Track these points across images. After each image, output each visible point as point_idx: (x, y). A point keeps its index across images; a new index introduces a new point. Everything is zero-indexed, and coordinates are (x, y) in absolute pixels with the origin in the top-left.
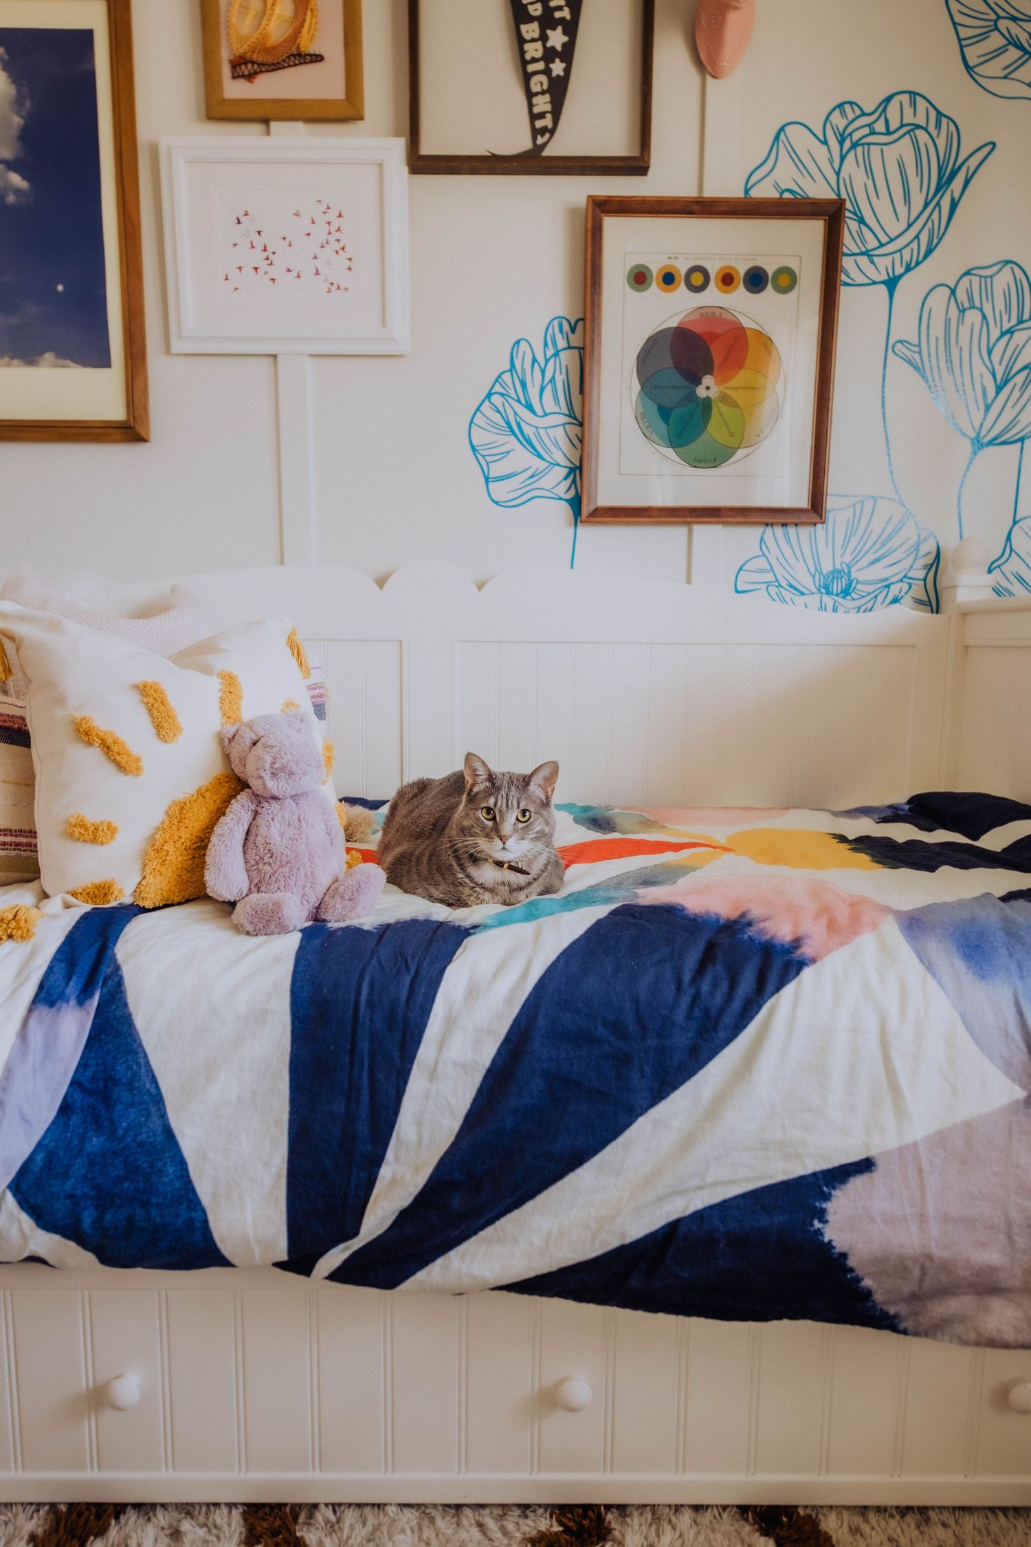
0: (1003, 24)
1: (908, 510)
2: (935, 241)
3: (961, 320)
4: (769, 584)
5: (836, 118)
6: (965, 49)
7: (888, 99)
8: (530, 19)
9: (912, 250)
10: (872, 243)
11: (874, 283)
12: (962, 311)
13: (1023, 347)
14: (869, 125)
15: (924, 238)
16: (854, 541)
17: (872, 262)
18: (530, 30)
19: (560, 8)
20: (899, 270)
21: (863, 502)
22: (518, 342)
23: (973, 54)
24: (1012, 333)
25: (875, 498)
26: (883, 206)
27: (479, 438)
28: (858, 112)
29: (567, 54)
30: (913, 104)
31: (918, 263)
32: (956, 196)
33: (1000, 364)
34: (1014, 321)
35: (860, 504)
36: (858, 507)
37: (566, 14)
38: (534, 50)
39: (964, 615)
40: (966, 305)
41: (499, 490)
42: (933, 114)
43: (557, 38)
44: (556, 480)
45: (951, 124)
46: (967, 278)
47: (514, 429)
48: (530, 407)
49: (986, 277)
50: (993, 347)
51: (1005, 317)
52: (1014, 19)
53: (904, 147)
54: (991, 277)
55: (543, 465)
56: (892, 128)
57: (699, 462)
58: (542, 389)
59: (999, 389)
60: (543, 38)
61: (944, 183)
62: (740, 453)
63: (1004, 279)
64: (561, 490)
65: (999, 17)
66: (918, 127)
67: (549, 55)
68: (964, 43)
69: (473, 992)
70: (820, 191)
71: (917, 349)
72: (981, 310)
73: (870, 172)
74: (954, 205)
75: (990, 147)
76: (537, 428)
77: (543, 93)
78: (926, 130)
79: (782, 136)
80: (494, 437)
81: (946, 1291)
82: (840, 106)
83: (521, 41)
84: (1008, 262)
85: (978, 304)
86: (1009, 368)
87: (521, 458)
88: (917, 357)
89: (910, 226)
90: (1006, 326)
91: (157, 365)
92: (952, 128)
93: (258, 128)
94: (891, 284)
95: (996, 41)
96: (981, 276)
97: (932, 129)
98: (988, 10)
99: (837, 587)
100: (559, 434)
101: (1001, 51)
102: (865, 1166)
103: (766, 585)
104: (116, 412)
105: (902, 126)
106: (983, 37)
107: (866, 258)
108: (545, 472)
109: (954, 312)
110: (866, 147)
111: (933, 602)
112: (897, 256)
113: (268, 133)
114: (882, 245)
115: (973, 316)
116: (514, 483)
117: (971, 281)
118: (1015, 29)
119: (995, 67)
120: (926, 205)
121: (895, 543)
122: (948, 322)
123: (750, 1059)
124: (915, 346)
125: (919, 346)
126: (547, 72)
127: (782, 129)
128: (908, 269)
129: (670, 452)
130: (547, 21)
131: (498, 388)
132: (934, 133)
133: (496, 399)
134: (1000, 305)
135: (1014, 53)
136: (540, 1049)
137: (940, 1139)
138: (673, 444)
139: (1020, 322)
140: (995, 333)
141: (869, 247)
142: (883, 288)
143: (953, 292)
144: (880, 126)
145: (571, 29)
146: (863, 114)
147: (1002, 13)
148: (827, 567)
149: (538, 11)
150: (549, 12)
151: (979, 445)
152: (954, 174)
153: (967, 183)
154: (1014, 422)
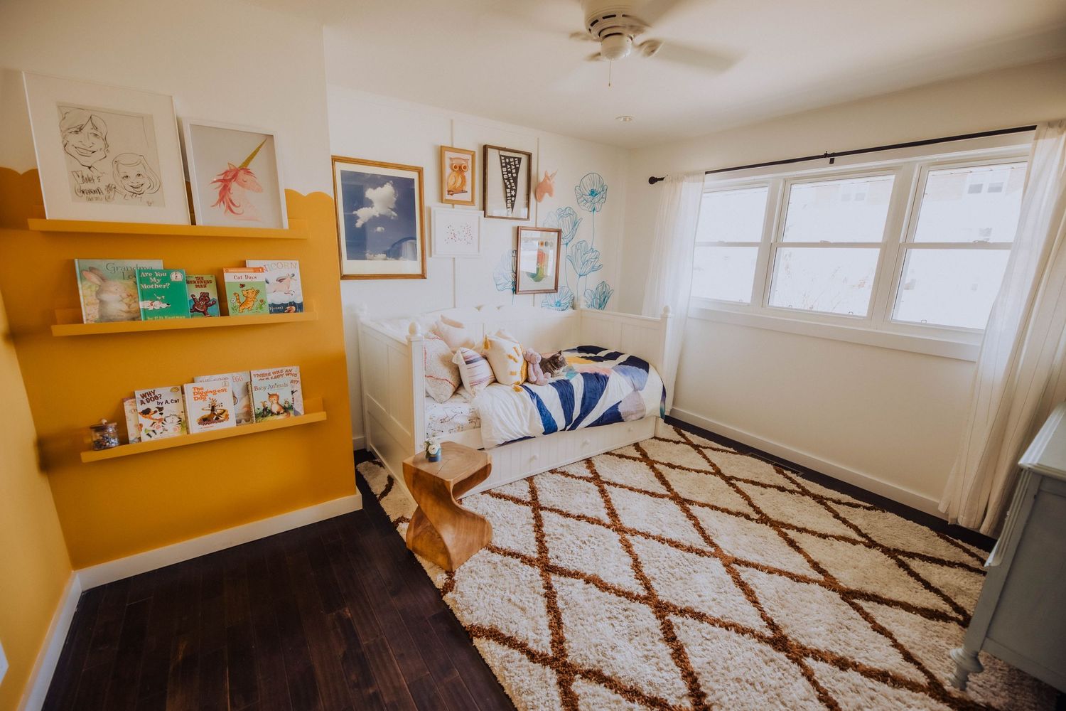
1: (570, 289)
2: (574, 236)
3: (577, 252)
5: (558, 212)
7: (566, 208)
8: (508, 188)
9: (570, 238)
11: (564, 244)
13: (586, 257)
14: (563, 213)
15: (572, 235)
16: (561, 295)
17: (564, 240)
18: (508, 191)
20: (568, 242)
22: (503, 255)
23: (579, 201)
25: (564, 287)
26: (566, 229)
27: (495, 276)
29: (515, 196)
30: (570, 210)
31: (571, 240)
32: (577, 228)
36: (562, 289)
37: (514, 188)
38: (509, 195)
39: (582, 310)
40: (578, 249)
41: (499, 287)
42: (573, 212)
43: (513, 193)
44: (510, 285)
46: (578, 244)
47: (502, 274)
48: (505, 269)
49: (581, 243)
50: (582, 257)
51: (584, 252)
52: (585, 195)
53: (569, 218)
56: (567, 214)
57: (537, 282)
58: (507, 265)
59: (583, 265)
60: (511, 193)
61: (574, 226)
62: (544, 279)
63: (583, 244)
64: (511, 287)
65: (583, 195)
66: (571, 214)
67: (512, 196)
68: (578, 199)
69: (577, 388)
70: (556, 227)
73: (564, 223)
74: (576, 230)
75: (582, 219)
76: (506, 274)
77: (510, 203)
79: (549, 216)
81: (628, 416)
82: (559, 209)
83: (506, 193)
84: (584, 241)
85: (580, 249)
86: (584, 261)
87: (503, 280)
88: (571, 259)
89: (570, 233)
91: (428, 259)
92: (576, 215)
93: (451, 205)
94: (567, 244)
95: (582, 199)
97: (573, 215)
98: (581, 193)
99: (558, 305)
100: (511, 275)
101: (583, 201)
102: (621, 402)
103: (547, 305)
104: (419, 272)
106: (580, 198)
108: (508, 283)
109: (576, 250)
110: (563, 218)
111: (573, 307)
112: (568, 239)
113: (453, 207)
114: (565, 237)
115: (579, 251)
116: (502, 286)
118: (585, 197)
119: (582, 203)
121: (568, 295)
122: (575, 252)
123: (607, 391)
124: (570, 257)
126: (511, 200)
127: (550, 214)
128: (570, 242)
129: (531, 280)
130: (511, 189)
131: (499, 265)
134: (583, 249)
135: (585, 202)
136: (587, 395)
137: (627, 397)
138: (532, 278)
139: (586, 252)
140: (582, 254)
141: (563, 237)
143: (576, 246)
144: (565, 214)
145: (516, 191)
146: (562, 211)
148: (558, 301)
149: (509, 186)
150: (512, 187)
151: (580, 276)
152: (576, 223)
153: (578, 225)
154: (585, 272)
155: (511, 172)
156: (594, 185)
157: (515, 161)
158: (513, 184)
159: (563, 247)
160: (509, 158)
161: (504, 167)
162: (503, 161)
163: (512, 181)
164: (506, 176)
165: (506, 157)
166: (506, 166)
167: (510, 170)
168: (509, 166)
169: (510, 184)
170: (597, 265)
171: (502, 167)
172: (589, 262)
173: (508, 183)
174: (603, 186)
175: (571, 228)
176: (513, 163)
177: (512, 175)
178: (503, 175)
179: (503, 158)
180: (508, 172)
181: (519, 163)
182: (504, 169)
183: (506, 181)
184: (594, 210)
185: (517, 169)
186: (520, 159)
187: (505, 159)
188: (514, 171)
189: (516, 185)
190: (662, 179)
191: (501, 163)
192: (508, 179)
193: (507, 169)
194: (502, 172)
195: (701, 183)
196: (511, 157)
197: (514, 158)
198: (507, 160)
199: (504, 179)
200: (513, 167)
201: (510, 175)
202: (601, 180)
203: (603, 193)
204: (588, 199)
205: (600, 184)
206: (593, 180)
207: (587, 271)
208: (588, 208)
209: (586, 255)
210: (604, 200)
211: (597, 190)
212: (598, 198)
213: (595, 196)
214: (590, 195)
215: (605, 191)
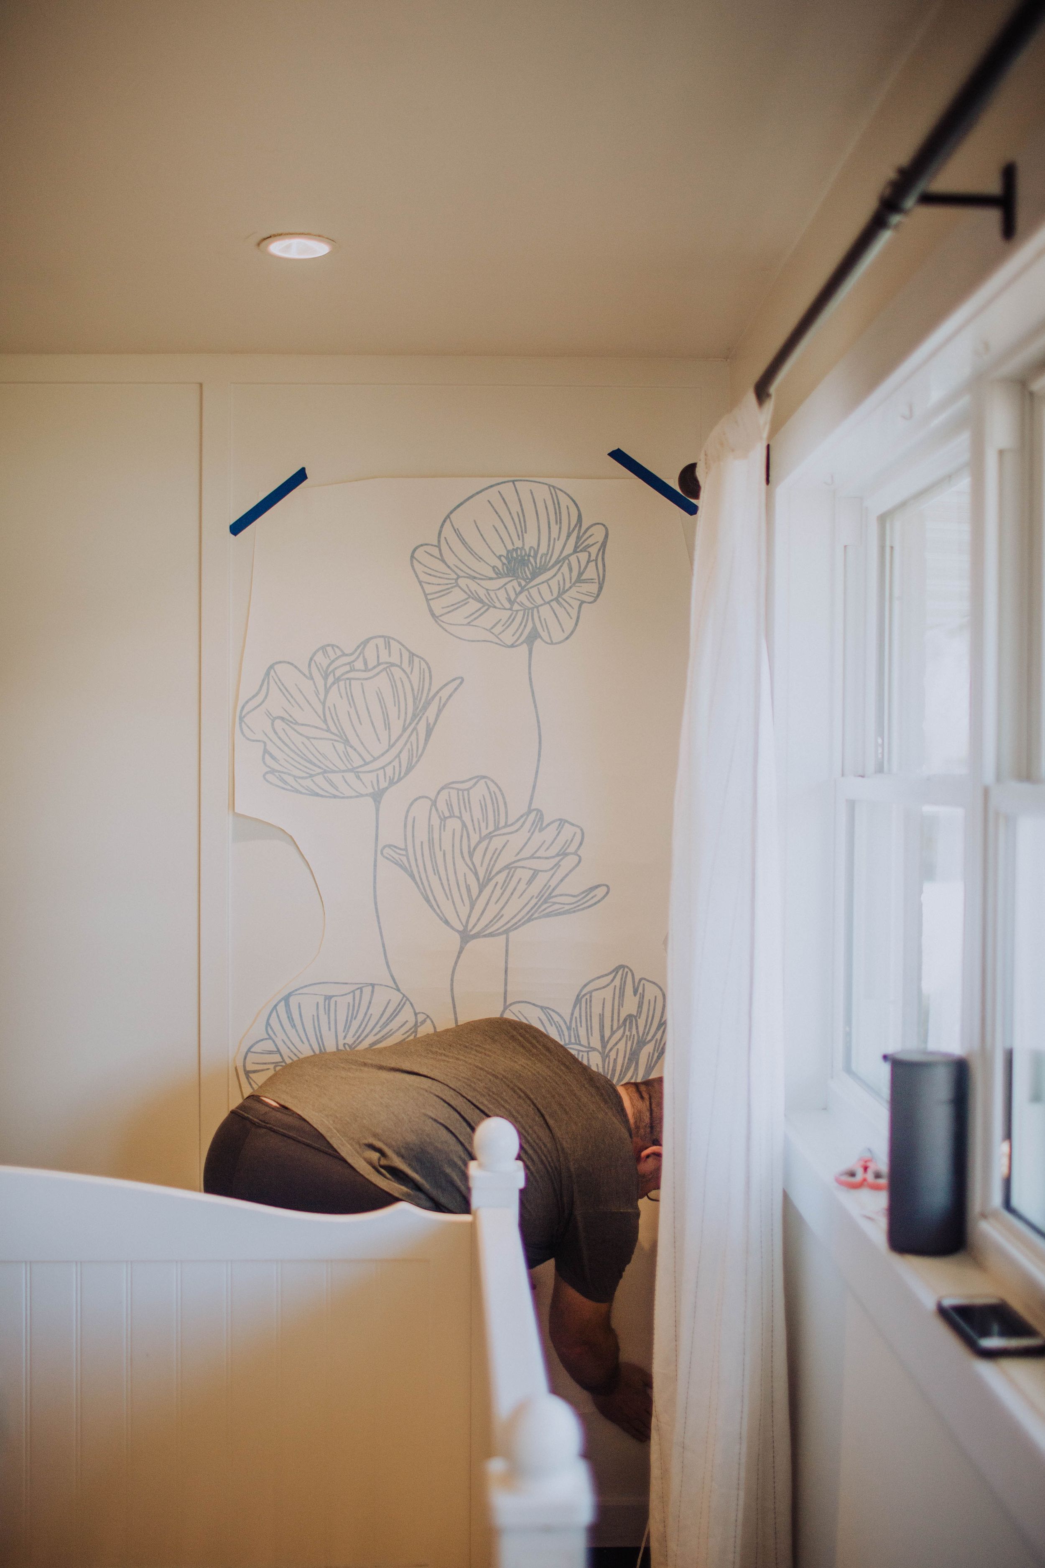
0: (461, 582)
1: (404, 997)
2: (415, 760)
3: (442, 827)
5: (320, 658)
6: (431, 602)
7: (368, 641)
9: (394, 767)
10: (358, 762)
11: (362, 795)
12: (443, 819)
13: (501, 851)
14: (349, 663)
15: (404, 756)
16: (355, 1024)
17: (359, 778)
20: (383, 784)
21: (361, 989)
23: (438, 606)
24: (491, 839)
25: (373, 985)
26: (365, 730)
28: (339, 653)
30: (388, 646)
31: (400, 779)
32: (431, 721)
33: (481, 866)
34: (491, 828)
35: (359, 990)
36: (358, 993)
40: (447, 814)
42: (406, 655)
45: (423, 663)
46: (445, 792)
49: (463, 790)
50: (474, 850)
51: (483, 825)
52: (474, 578)
53: (381, 682)
54: (468, 790)
56: (370, 666)
59: (482, 888)
61: (419, 712)
63: (479, 792)
65: (459, 577)
66: (393, 665)
68: (429, 597)
71: (404, 852)
72: (460, 818)
73: (351, 700)
74: (429, 732)
75: (459, 681)
78: (400, 667)
79: (272, 672)
82: (323, 648)
84: (484, 777)
85: (457, 813)
86: (489, 871)
88: (404, 859)
89: (391, 746)
90: (484, 832)
92: (423, 665)
94: (377, 796)
95: (457, 595)
96: (458, 790)
97: (405, 665)
98: (449, 571)
101: (464, 602)
103: (273, 1065)
105: (379, 664)
106: (446, 592)
107: (352, 775)
109: (436, 821)
110: (348, 682)
112: (381, 772)
114: (366, 764)
115: (453, 824)
117: (449, 793)
118: (473, 586)
119: (458, 616)
120: (405, 729)
121: (394, 1025)
122: (430, 830)
124: (401, 849)
125: (406, 850)
127: (272, 667)
128: (392, 783)
132: (408, 670)
134: (477, 814)
135: (474, 605)
139: (497, 828)
140: (475, 839)
141: (355, 766)
142: (370, 800)
143: (434, 803)
144: (359, 665)
146: (344, 655)
147: (461, 574)
151: (466, 937)
152: (428, 703)
153: (440, 711)
154: (498, 916)
156: (520, 537)
170: (573, 886)
174: (578, 529)
175: (397, 731)
184: (533, 636)
202: (564, 501)
203: (583, 557)
204: (492, 594)
205: (559, 521)
206: (515, 508)
207: (508, 913)
208: (496, 630)
209: (497, 843)
210: (594, 588)
211: (543, 549)
212: (554, 583)
213: (534, 575)
214: (499, 575)
215: (594, 550)
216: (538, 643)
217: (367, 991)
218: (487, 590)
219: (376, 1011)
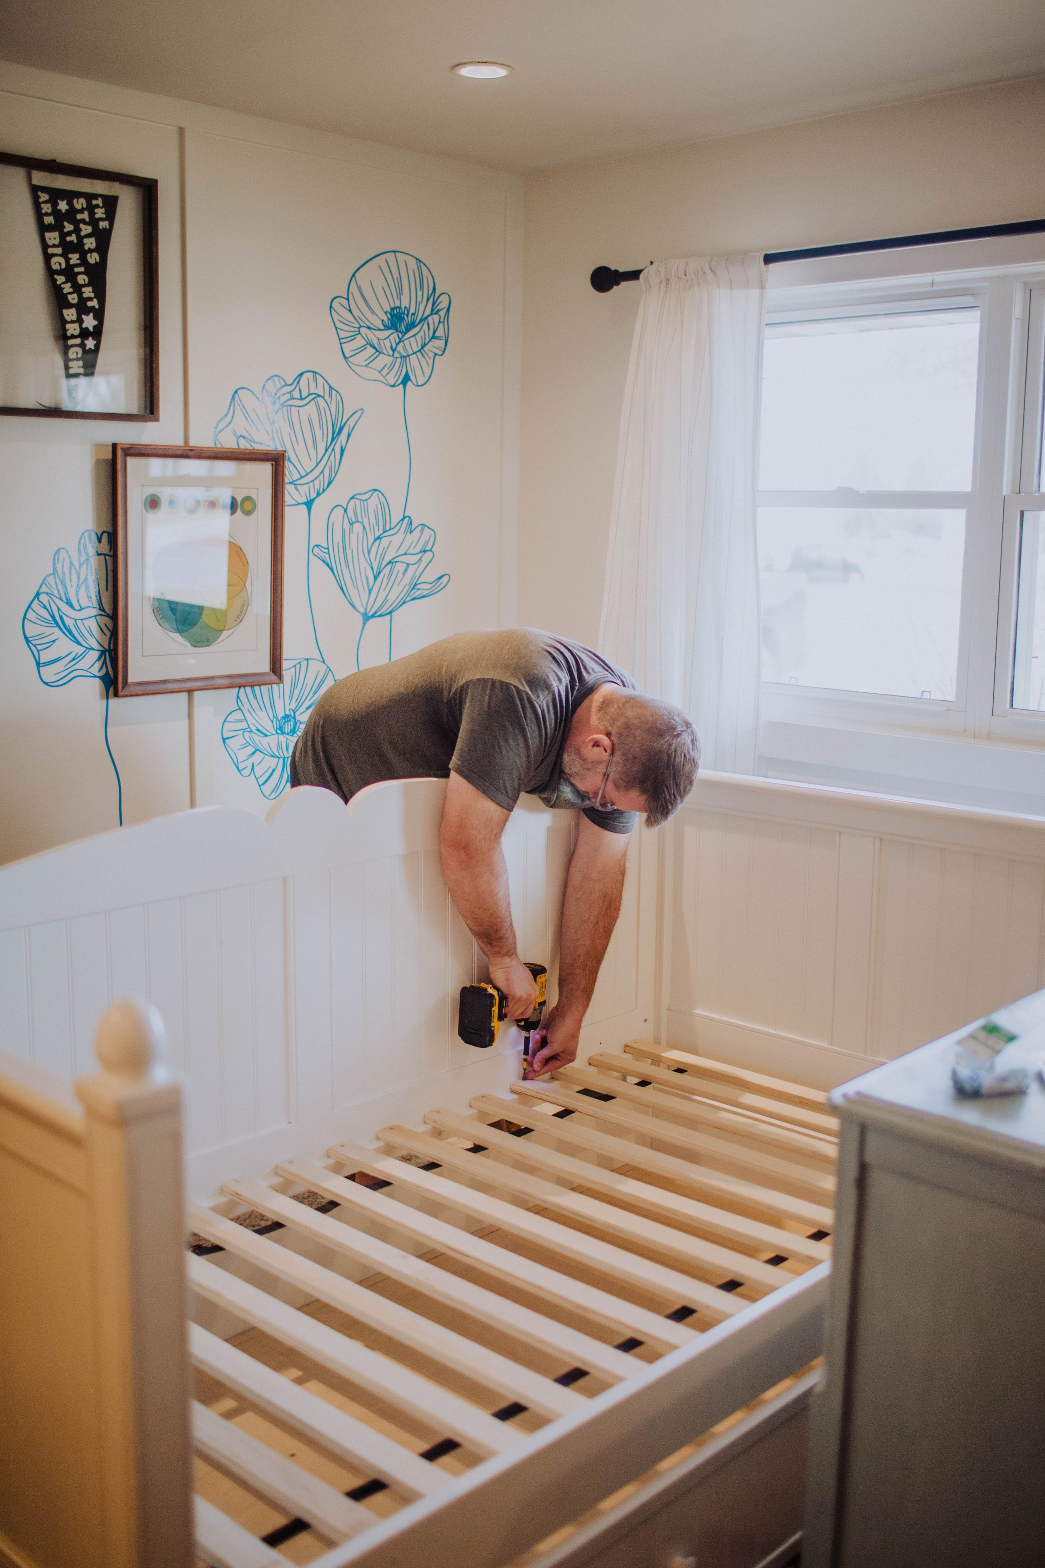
0: (363, 330)
1: (328, 667)
2: (333, 475)
3: (351, 531)
4: (244, 730)
5: (269, 386)
6: (343, 345)
7: (301, 375)
8: (70, 306)
9: (320, 480)
10: (296, 476)
11: (299, 504)
12: (352, 524)
13: (388, 548)
14: (290, 392)
15: (326, 471)
16: (297, 692)
17: (297, 489)
18: (70, 314)
19: (90, 299)
20: (313, 495)
22: (59, 550)
23: (348, 348)
24: (381, 538)
25: (308, 660)
26: (301, 449)
27: (32, 630)
28: (283, 383)
29: (97, 333)
30: (315, 380)
31: (324, 490)
32: (344, 444)
33: (375, 560)
34: (381, 531)
35: (299, 664)
36: (298, 667)
37: (94, 303)
38: (73, 329)
40: (354, 520)
41: (48, 673)
42: (327, 387)
43: (89, 322)
44: (91, 662)
45: (338, 395)
46: (353, 501)
47: (58, 622)
48: (69, 603)
49: (363, 500)
50: (371, 549)
51: (376, 528)
52: (369, 328)
53: (311, 409)
54: (366, 500)
55: (81, 650)
56: (304, 396)
57: (197, 643)
58: (78, 587)
59: (376, 578)
60: (80, 321)
61: (336, 434)
62: (225, 634)
63: (374, 502)
64: (95, 670)
65: (361, 326)
66: (319, 396)
67: (85, 334)
68: (342, 341)
71: (326, 551)
72: (362, 523)
74: (342, 451)
75: (361, 412)
76: (75, 620)
77: (78, 359)
78: (323, 398)
79: (237, 397)
80: (41, 630)
82: (271, 378)
83: (63, 322)
84: (376, 490)
85: (360, 520)
86: (380, 564)
87: (64, 646)
88: (327, 556)
89: (318, 464)
90: (377, 534)
92: (339, 398)
94: (309, 504)
95: (359, 342)
96: (361, 500)
97: (327, 397)
98: (355, 321)
99: (288, 728)
100: (93, 624)
101: (363, 348)
103: (242, 731)
105: (310, 395)
106: (352, 338)
107: (292, 486)
108: (83, 655)
109: (347, 525)
110: (289, 408)
112: (311, 485)
114: (302, 477)
115: (358, 527)
116: (59, 666)
117: (355, 503)
118: (370, 334)
119: (360, 359)
120: (326, 450)
122: (344, 530)
124: (325, 548)
125: (328, 549)
126: (82, 345)
127: (236, 392)
128: (318, 494)
129: (177, 636)
130: (82, 308)
131: (44, 589)
132: (328, 400)
133: (44, 598)
134: (373, 520)
135: (370, 351)
138: (179, 631)
139: (385, 531)
140: (371, 539)
141: (294, 479)
142: (304, 508)
143: (346, 511)
144: (296, 394)
145: (99, 315)
146: (286, 385)
147: (362, 324)
148: (281, 714)
149: (73, 299)
150: (83, 301)
151: (367, 618)
152: (341, 429)
153: (349, 435)
154: (385, 601)
155: (78, 247)
156: (400, 299)
157: (91, 209)
158: (88, 292)
159: (293, 516)
160: (70, 196)
161: (50, 228)
162: (47, 208)
163: (82, 279)
164: (58, 262)
165: (56, 195)
166: (57, 227)
167: (73, 238)
168: (69, 227)
169: (77, 288)
170: (430, 576)
171: (43, 229)
172: (400, 567)
173: (67, 288)
174: (433, 296)
175: (321, 451)
176: (85, 216)
177: (84, 261)
178: (48, 257)
179: (44, 197)
180: (67, 248)
181: (111, 216)
182: (53, 238)
183: (60, 279)
184: (406, 379)
185: (104, 239)
186: (111, 203)
187: (53, 202)
188: (90, 243)
189: (101, 293)
190: (634, 275)
191: (39, 216)
192: (69, 273)
193: (63, 236)
194: (45, 246)
195: (756, 292)
196: (79, 195)
197: (89, 197)
198: (63, 206)
199: (51, 273)
200: (86, 229)
201: (74, 258)
202: (425, 272)
203: (436, 317)
204: (381, 342)
205: (422, 289)
206: (396, 274)
207: (392, 598)
208: (385, 372)
209: (385, 542)
210: (442, 343)
211: (412, 310)
212: (418, 337)
213: (408, 329)
214: (387, 328)
215: (442, 313)
216: (409, 384)
217: (304, 664)
218: (378, 339)
219: (310, 681)
